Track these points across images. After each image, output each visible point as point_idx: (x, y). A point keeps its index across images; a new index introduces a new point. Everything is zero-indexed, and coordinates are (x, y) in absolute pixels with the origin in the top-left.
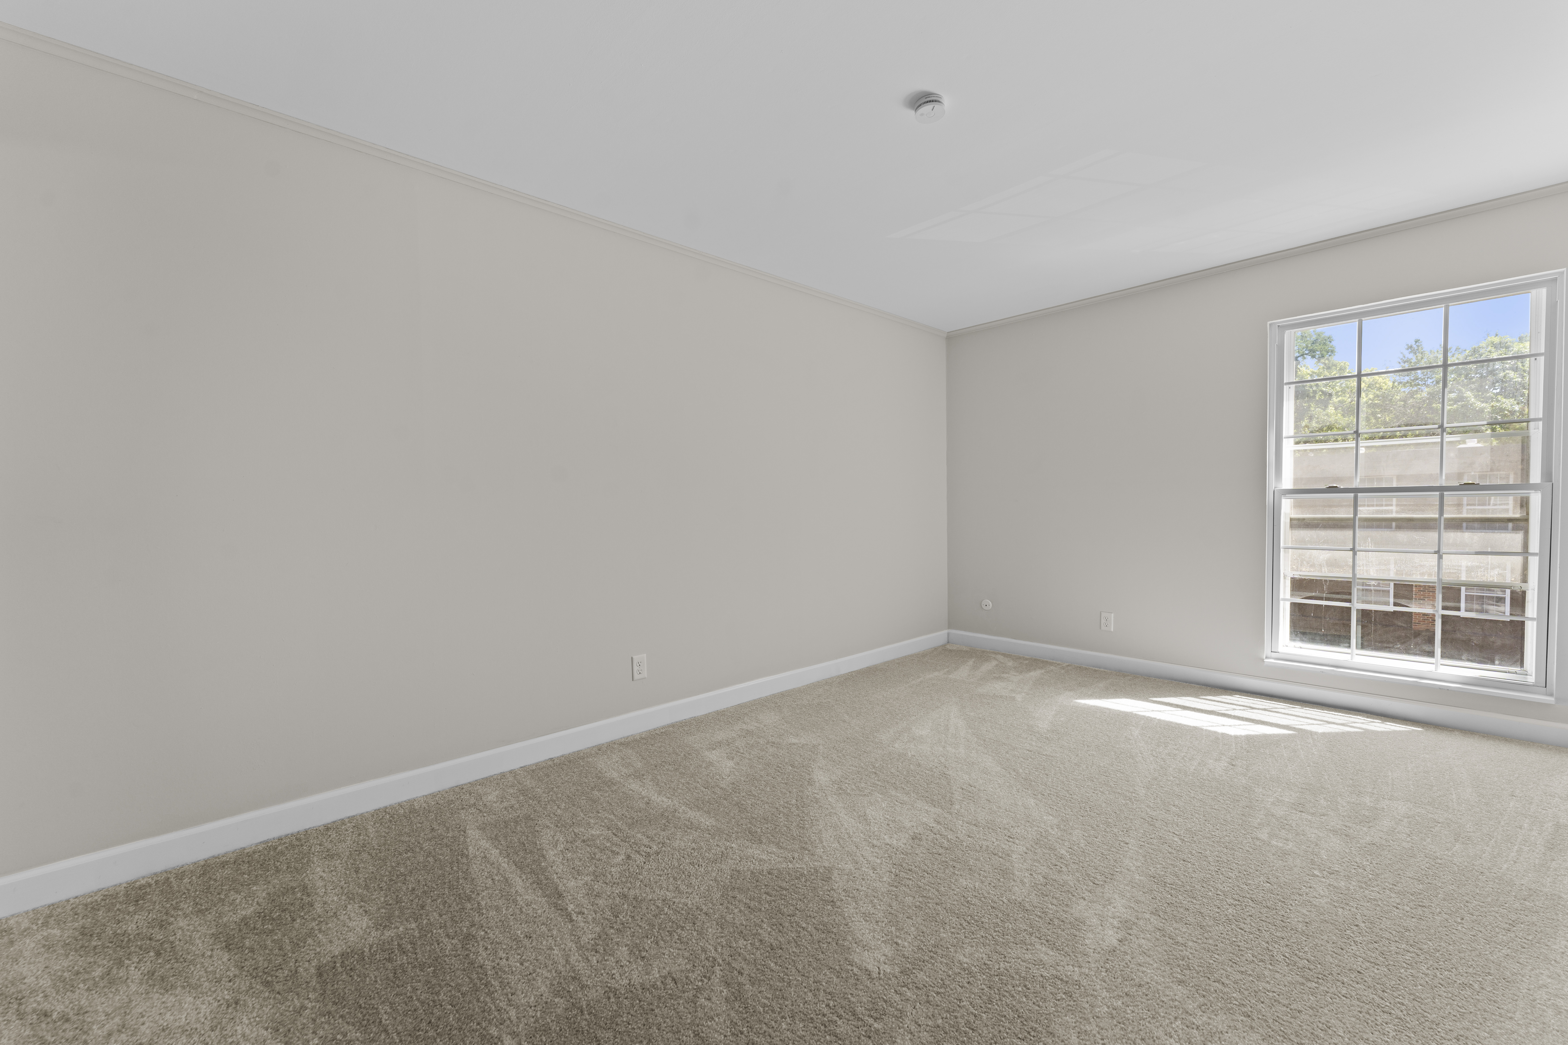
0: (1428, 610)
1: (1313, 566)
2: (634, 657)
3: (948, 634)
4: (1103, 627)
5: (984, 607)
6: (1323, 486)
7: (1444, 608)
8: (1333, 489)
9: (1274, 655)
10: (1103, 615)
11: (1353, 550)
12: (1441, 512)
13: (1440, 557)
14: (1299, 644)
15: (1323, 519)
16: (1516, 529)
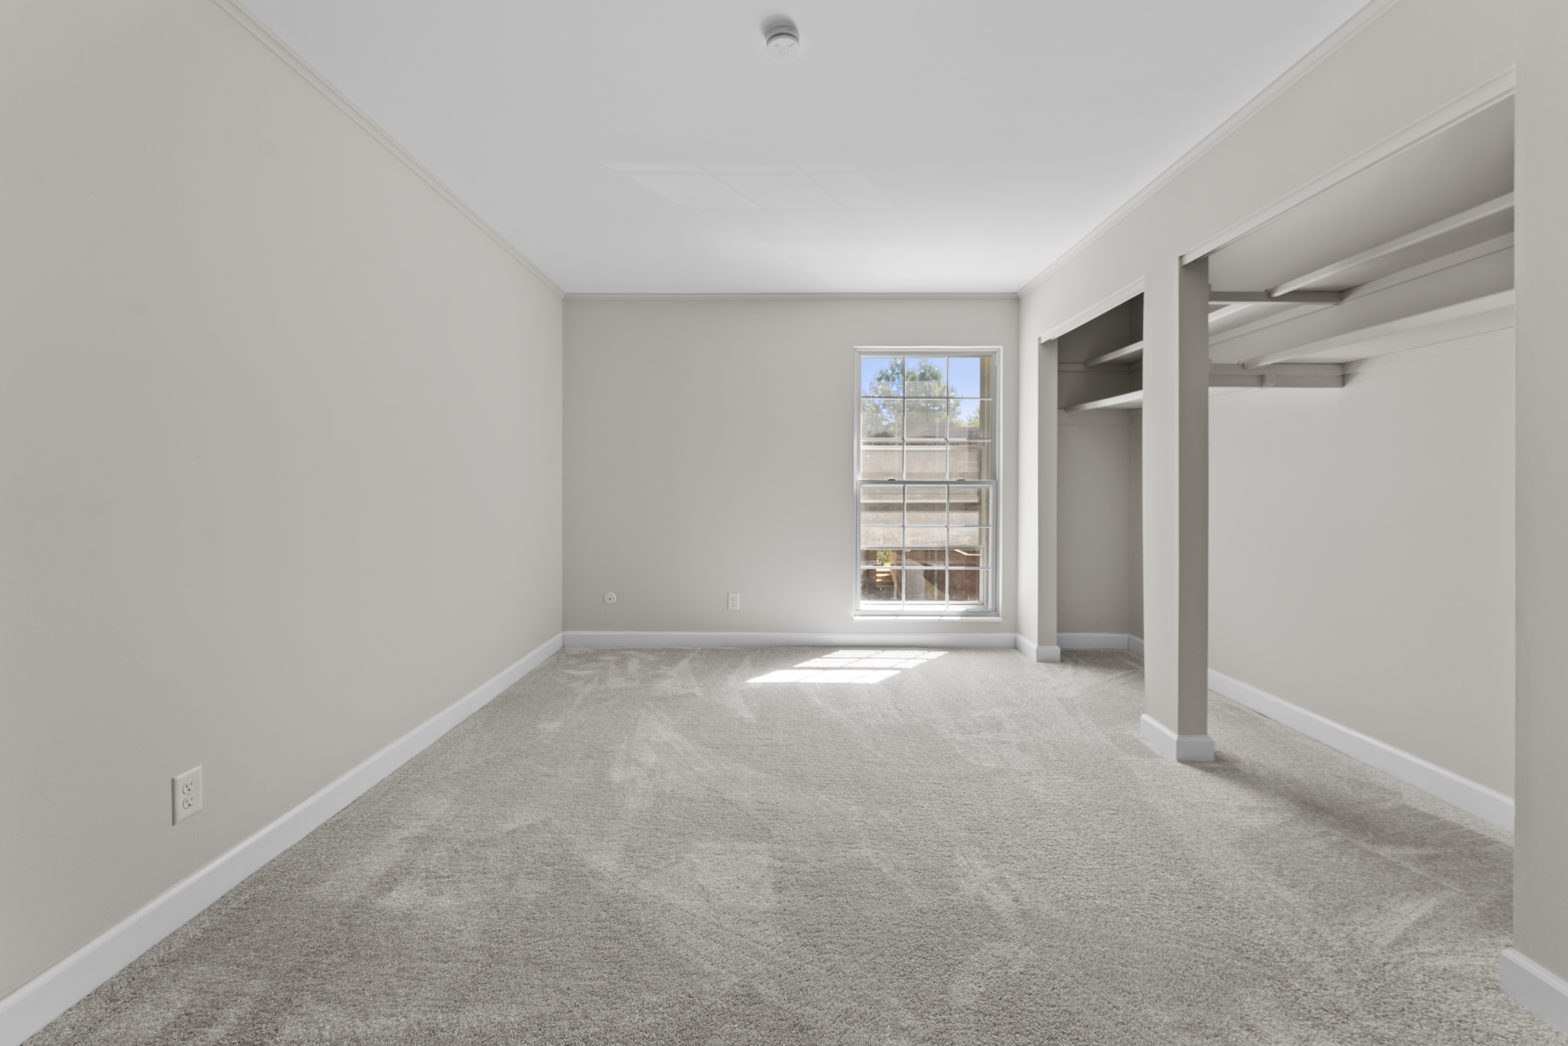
0: (941, 568)
1: (874, 540)
2: (178, 778)
3: (564, 637)
4: (730, 607)
5: (607, 601)
6: (886, 479)
7: (950, 565)
8: (892, 481)
9: (858, 613)
10: (731, 595)
11: (903, 526)
12: (948, 499)
13: (948, 530)
14: (867, 602)
15: (880, 504)
16: (975, 510)
